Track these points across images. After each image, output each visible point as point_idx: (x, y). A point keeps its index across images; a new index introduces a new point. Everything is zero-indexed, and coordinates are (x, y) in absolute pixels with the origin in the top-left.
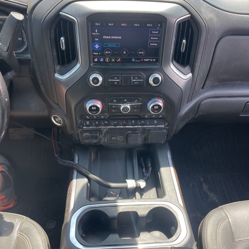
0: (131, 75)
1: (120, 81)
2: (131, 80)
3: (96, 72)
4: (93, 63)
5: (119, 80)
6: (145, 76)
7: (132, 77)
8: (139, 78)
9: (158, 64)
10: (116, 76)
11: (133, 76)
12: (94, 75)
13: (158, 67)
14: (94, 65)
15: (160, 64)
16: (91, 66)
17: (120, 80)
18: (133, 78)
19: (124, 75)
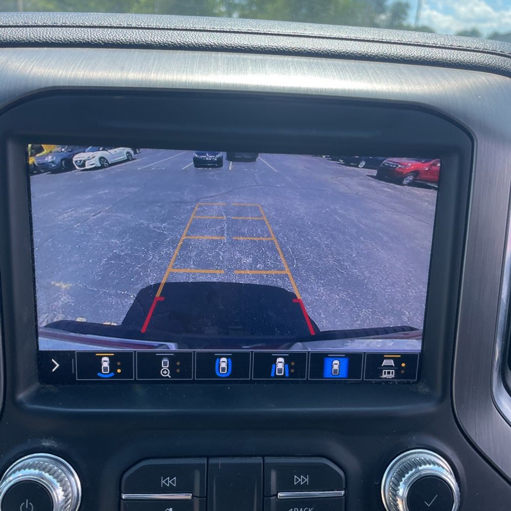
0: (268, 460)
1: (197, 501)
2: (266, 495)
3: (46, 444)
4: (36, 385)
5: (188, 496)
6: (352, 463)
7: (273, 475)
8: (321, 479)
9: (422, 388)
10: (169, 471)
11: (277, 467)
12: (30, 467)
13: (428, 408)
14: (38, 397)
15: (438, 393)
16: (18, 405)
17: (197, 493)
18: (278, 479)
19: (220, 461)
